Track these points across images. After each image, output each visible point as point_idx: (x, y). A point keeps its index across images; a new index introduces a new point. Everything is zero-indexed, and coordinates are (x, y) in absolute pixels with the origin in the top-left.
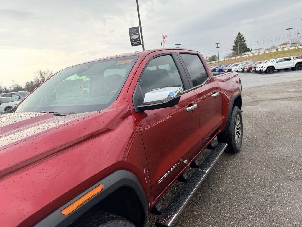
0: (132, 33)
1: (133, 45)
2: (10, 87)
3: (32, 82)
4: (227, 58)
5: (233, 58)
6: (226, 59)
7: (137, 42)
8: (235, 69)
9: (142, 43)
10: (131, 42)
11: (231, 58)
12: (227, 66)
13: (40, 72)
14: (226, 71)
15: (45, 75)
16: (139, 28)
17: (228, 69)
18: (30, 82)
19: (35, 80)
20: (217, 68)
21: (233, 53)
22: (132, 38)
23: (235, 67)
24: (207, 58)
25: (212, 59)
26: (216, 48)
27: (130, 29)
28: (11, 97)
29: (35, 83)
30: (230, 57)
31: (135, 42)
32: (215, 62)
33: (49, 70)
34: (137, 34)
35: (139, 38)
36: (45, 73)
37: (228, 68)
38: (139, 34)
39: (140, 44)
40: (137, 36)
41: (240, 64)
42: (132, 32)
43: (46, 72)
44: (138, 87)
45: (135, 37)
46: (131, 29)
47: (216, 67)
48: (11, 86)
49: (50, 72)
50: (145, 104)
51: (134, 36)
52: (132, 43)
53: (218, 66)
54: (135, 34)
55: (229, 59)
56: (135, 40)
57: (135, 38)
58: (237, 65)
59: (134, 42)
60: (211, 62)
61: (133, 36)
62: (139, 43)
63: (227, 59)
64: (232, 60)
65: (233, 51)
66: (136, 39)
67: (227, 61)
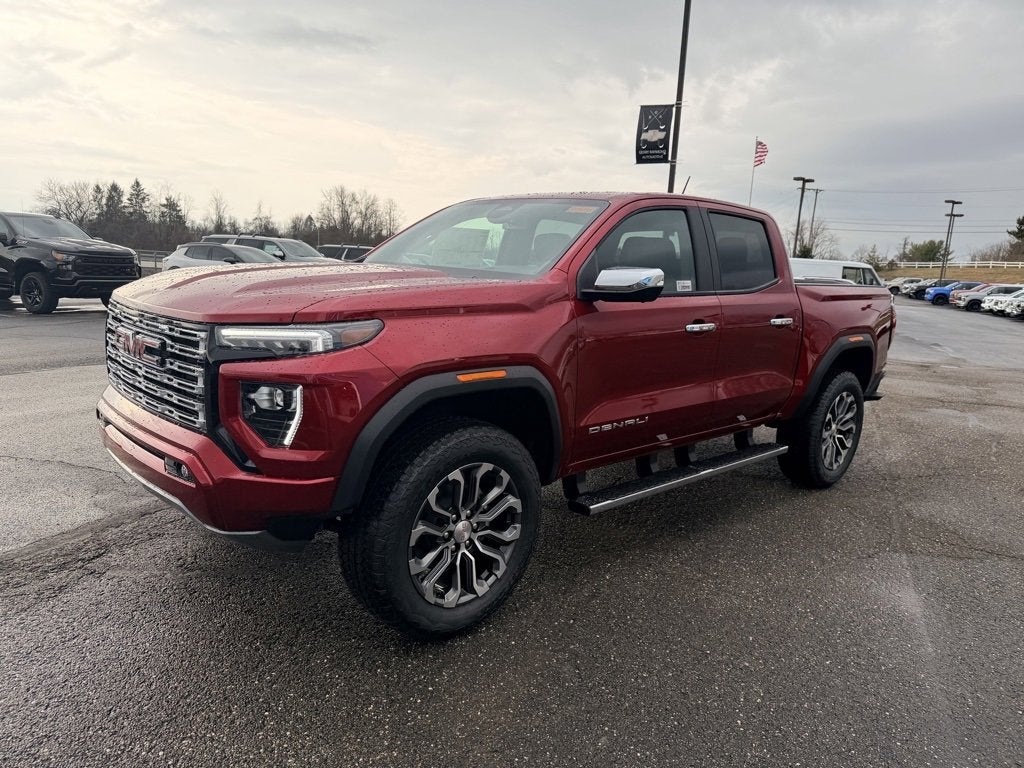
0: (647, 121)
1: (640, 159)
2: (246, 223)
3: (310, 218)
4: (984, 258)
5: (1006, 264)
6: (976, 264)
7: (658, 152)
8: (996, 304)
9: (670, 158)
10: (638, 148)
11: (999, 263)
12: (969, 287)
13: (341, 194)
14: (962, 304)
15: (354, 205)
16: (674, 109)
17: (968, 299)
18: (305, 217)
19: (320, 216)
20: (931, 286)
21: (1012, 246)
22: (644, 136)
23: (996, 298)
24: (905, 244)
25: (926, 254)
26: (947, 215)
27: (642, 107)
28: (262, 248)
29: (318, 225)
30: (996, 259)
31: (650, 152)
32: (931, 264)
33: (368, 194)
34: (662, 127)
35: (665, 141)
36: (354, 199)
37: (972, 294)
38: (667, 130)
39: (664, 160)
40: (662, 135)
41: (1021, 289)
42: (647, 117)
43: (358, 197)
44: (593, 258)
45: (653, 136)
46: (645, 110)
47: (928, 284)
48: (250, 220)
49: (369, 198)
50: (597, 287)
51: (651, 132)
52: (641, 152)
53: (936, 280)
54: (654, 126)
55: (991, 263)
56: (652, 146)
57: (655, 139)
58: (1008, 291)
59: (646, 152)
60: (917, 264)
61: (647, 131)
62: (661, 157)
63: (984, 263)
64: (1000, 270)
65: (1015, 240)
66: (656, 142)
67: (982, 271)
